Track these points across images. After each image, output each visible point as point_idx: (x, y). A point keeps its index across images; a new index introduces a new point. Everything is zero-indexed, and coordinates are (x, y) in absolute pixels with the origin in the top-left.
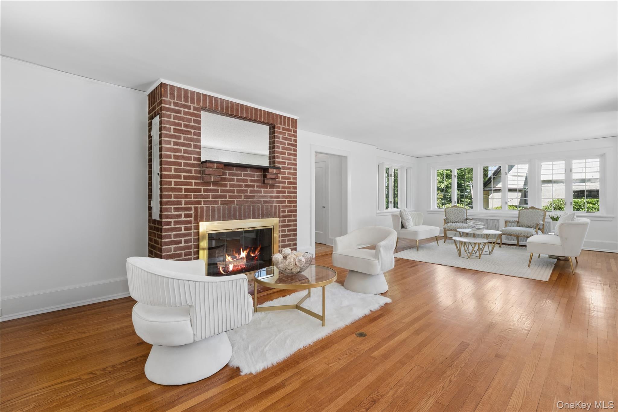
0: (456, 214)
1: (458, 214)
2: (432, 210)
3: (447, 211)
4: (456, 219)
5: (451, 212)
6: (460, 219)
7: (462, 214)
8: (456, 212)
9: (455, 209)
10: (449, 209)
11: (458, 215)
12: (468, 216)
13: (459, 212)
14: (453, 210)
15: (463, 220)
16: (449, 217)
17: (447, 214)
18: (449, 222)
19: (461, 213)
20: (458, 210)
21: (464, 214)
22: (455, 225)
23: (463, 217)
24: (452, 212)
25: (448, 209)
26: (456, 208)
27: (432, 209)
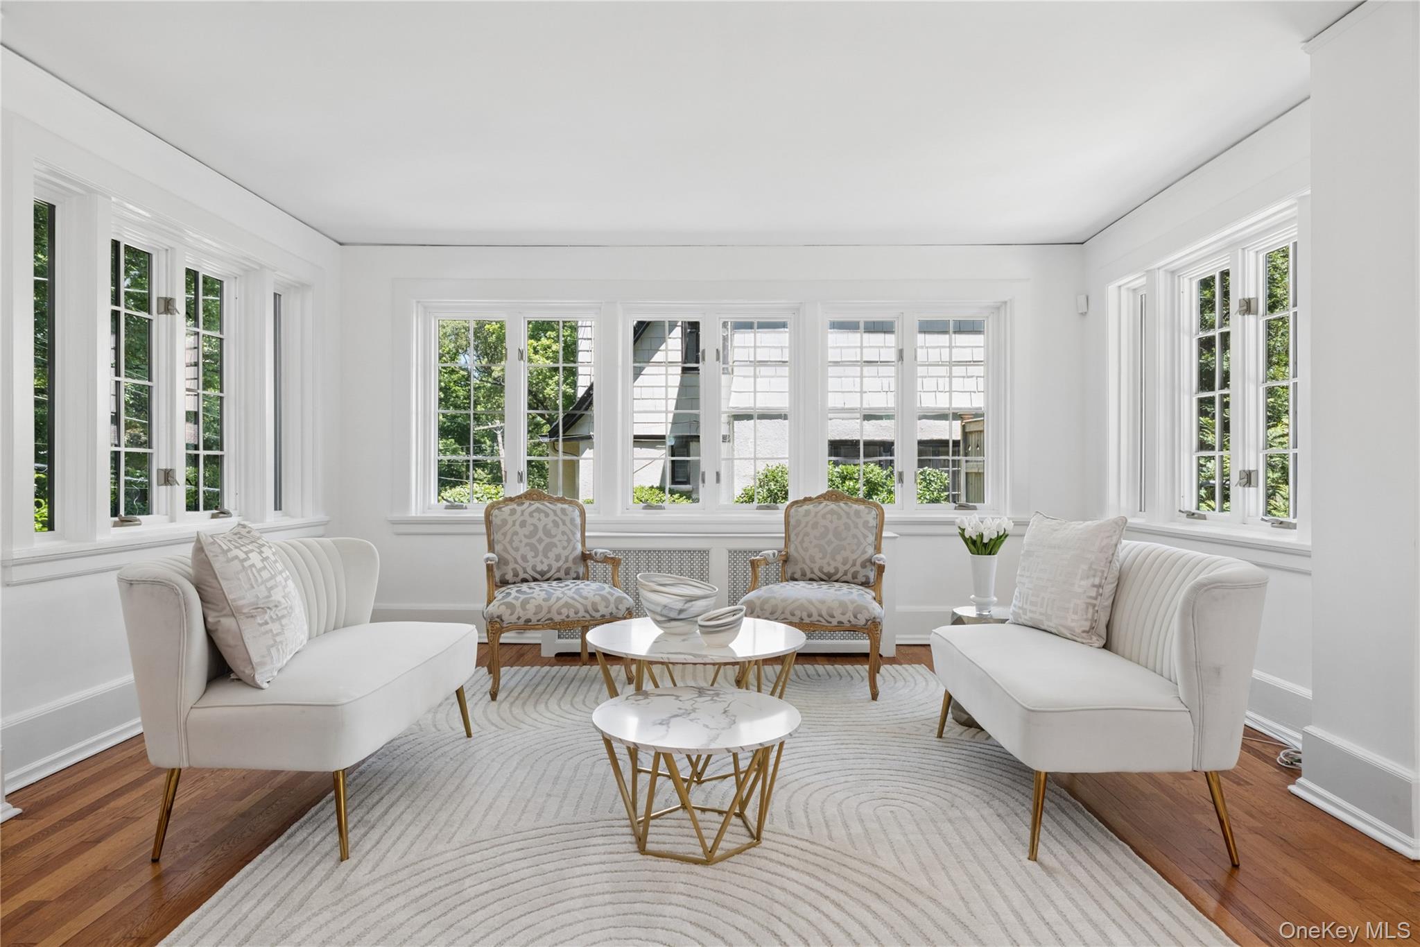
0: (540, 534)
1: (547, 533)
2: (414, 515)
3: (496, 521)
4: (538, 559)
5: (514, 522)
6: (558, 558)
7: (564, 533)
8: (540, 527)
9: (533, 507)
10: (507, 509)
11: (547, 540)
12: (589, 544)
13: (550, 525)
14: (523, 512)
15: (570, 564)
16: (505, 550)
17: (497, 537)
18: (509, 577)
19: (562, 527)
20: (547, 515)
21: (574, 534)
22: (543, 595)
23: (570, 548)
24: (523, 524)
25: (499, 509)
26: (537, 505)
27: (415, 511)
